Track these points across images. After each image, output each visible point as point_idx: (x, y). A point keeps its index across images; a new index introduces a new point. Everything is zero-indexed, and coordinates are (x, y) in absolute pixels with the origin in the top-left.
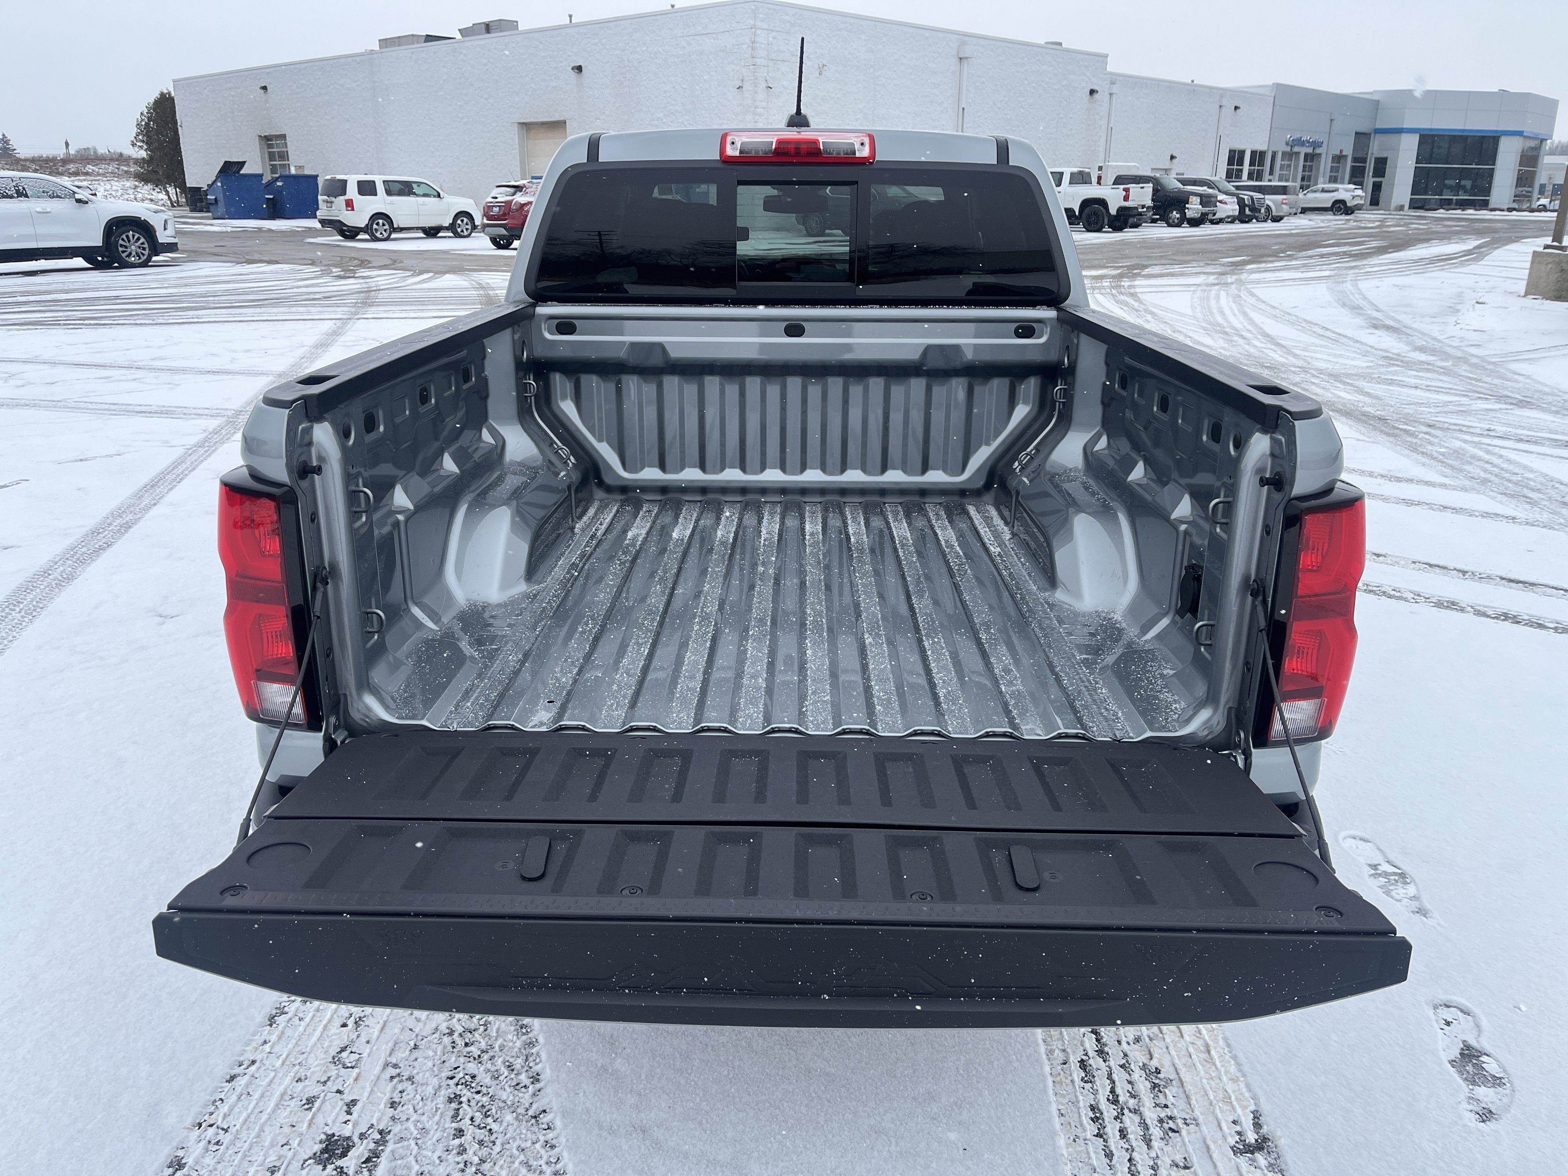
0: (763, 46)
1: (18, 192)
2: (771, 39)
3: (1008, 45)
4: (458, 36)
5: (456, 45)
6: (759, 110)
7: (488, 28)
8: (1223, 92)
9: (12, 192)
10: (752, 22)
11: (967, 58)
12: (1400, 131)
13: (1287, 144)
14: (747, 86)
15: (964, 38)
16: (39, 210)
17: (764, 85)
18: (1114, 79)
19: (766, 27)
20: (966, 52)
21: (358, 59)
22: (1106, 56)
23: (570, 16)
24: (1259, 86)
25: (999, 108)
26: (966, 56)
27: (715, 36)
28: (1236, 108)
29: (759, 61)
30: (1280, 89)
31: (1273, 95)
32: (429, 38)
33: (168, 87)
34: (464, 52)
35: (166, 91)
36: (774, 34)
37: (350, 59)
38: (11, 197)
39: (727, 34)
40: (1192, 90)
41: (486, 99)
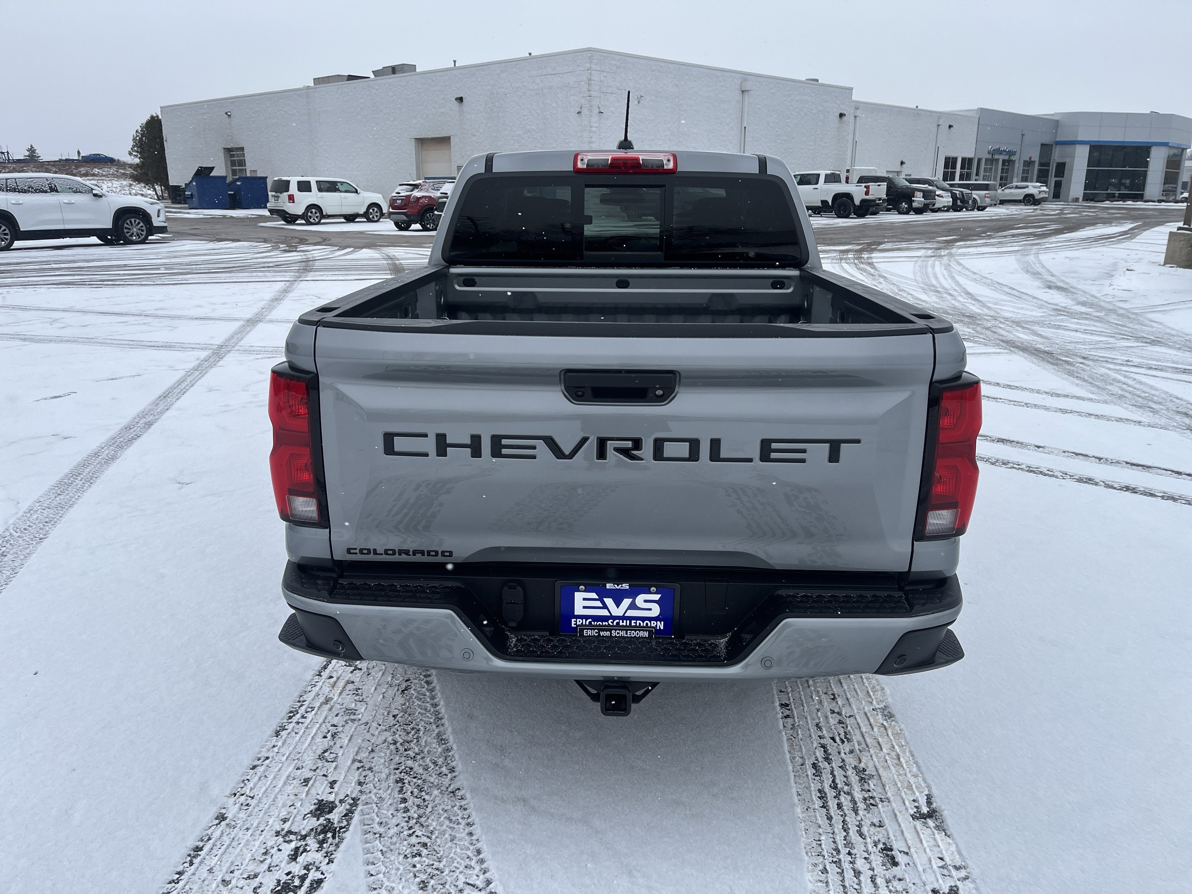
0: (596, 83)
1: (51, 188)
2: (602, 78)
3: (779, 81)
4: (372, 76)
5: (371, 83)
6: (593, 129)
7: (394, 70)
8: (940, 115)
9: (47, 188)
10: (588, 65)
11: (748, 91)
12: (1074, 143)
13: (989, 153)
14: (585, 111)
15: (745, 76)
16: (66, 201)
17: (598, 110)
18: (858, 105)
19: (598, 69)
20: (747, 86)
21: (298, 93)
22: (852, 89)
23: (455, 61)
24: (967, 111)
25: (772, 127)
26: (747, 89)
27: (561, 75)
28: (950, 126)
29: (593, 94)
30: (984, 112)
31: (978, 117)
32: (351, 78)
33: (156, 112)
34: (377, 88)
35: (155, 115)
36: (605, 74)
37: (292, 93)
38: (46, 192)
39: (570, 74)
40: (917, 113)
41: (392, 121)
